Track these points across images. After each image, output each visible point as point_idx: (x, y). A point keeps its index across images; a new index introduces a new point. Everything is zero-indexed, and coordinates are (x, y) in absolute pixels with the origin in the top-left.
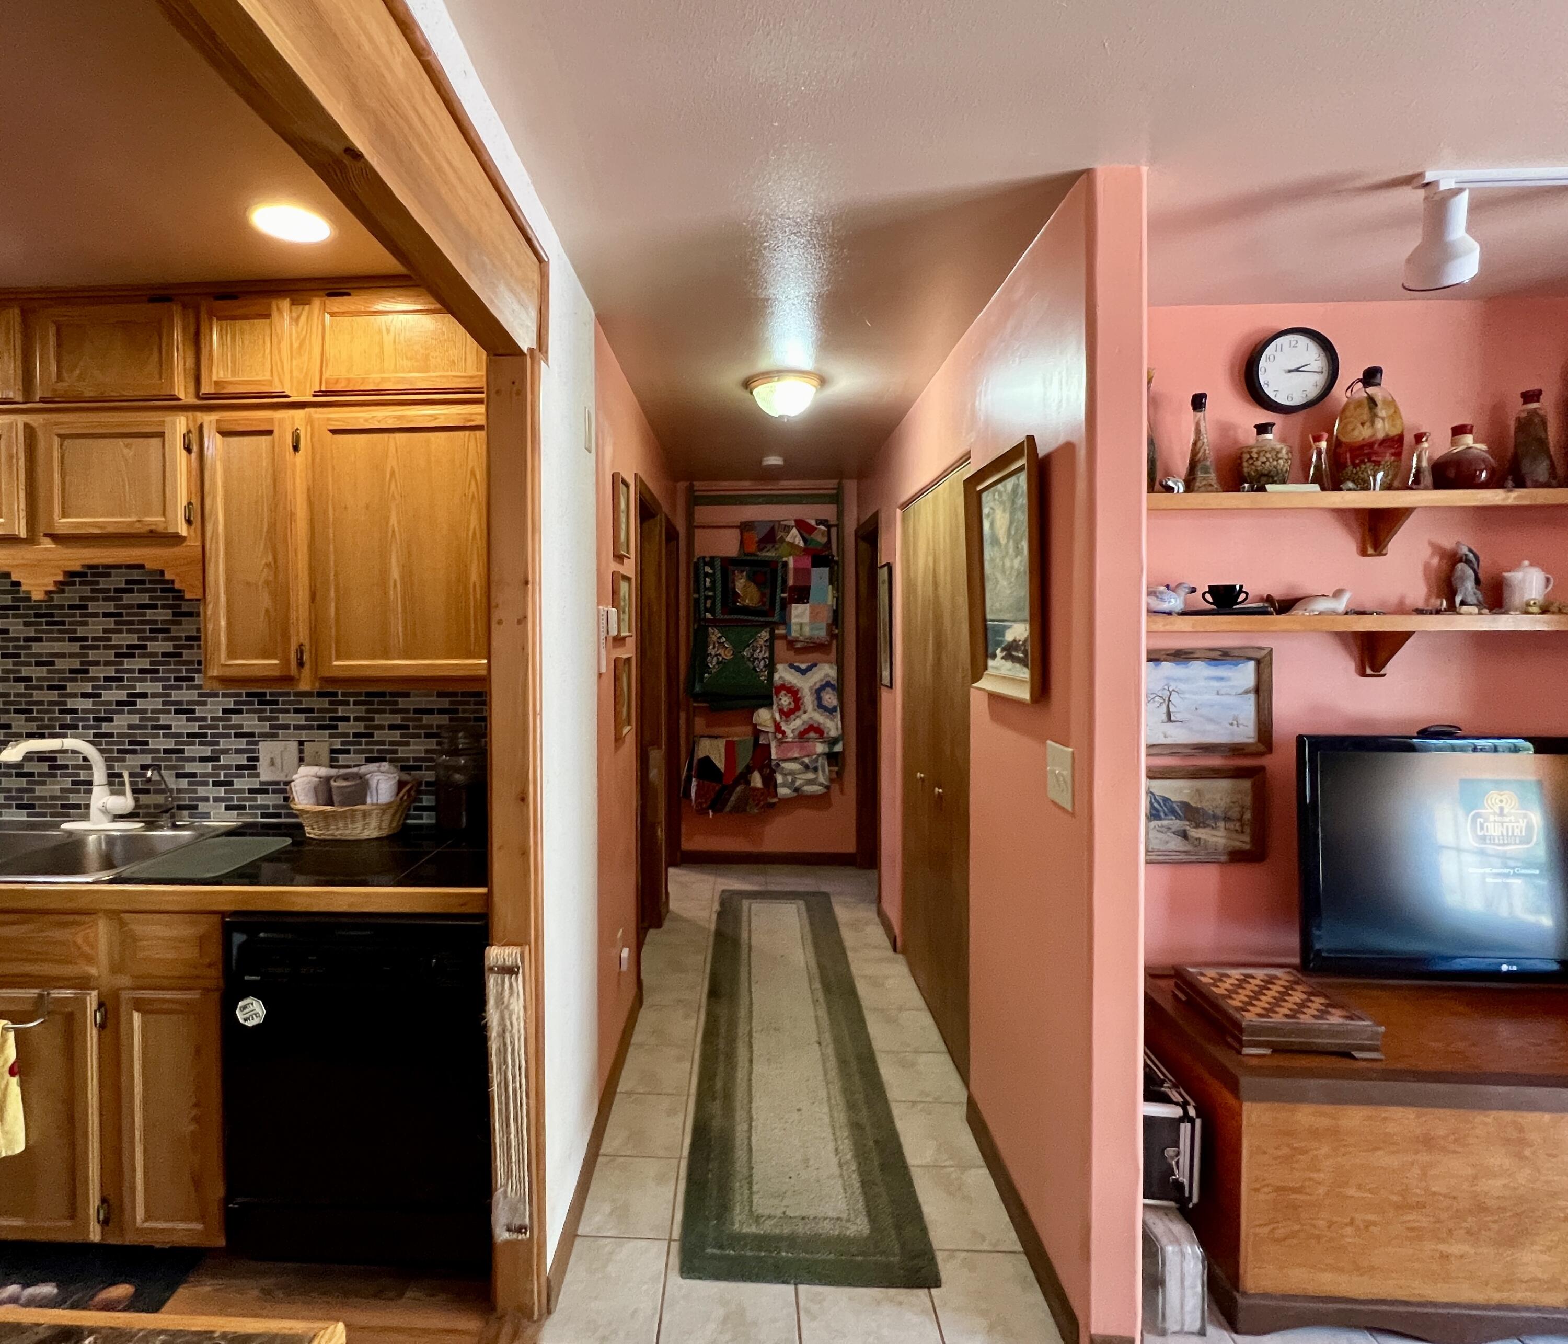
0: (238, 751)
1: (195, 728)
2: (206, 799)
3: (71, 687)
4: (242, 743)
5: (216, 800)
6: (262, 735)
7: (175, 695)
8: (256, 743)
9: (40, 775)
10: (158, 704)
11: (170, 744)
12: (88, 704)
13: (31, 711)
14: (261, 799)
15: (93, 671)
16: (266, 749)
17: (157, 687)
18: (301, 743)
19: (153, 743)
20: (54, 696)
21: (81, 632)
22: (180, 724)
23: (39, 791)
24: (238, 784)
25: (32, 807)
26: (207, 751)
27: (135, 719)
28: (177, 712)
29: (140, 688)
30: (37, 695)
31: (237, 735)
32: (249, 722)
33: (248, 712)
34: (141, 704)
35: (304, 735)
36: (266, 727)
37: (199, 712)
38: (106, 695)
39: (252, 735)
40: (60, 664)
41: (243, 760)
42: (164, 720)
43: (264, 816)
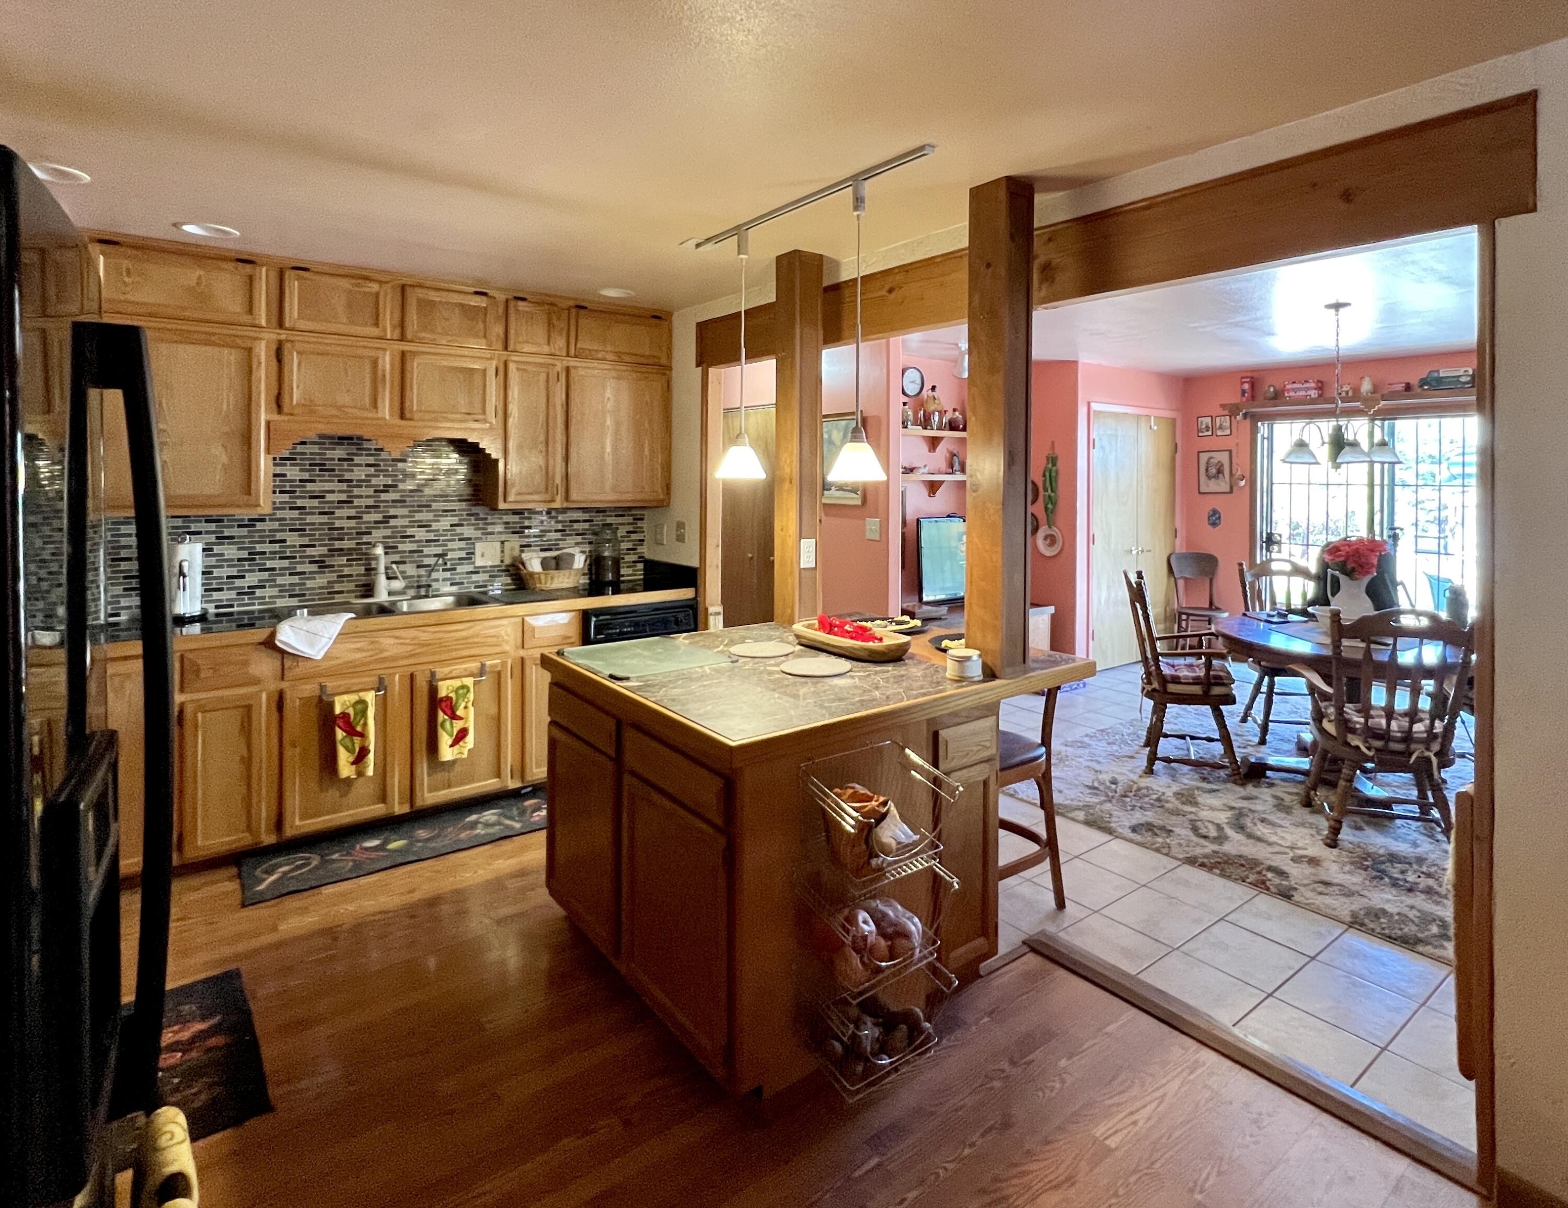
0: (461, 549)
1: (431, 536)
2: (437, 580)
3: (338, 513)
4: (462, 544)
5: (444, 580)
6: (477, 539)
7: (418, 517)
8: (474, 544)
9: (311, 573)
10: (405, 522)
11: (414, 547)
12: (352, 523)
13: (304, 530)
14: (475, 577)
15: (356, 502)
16: (479, 547)
17: (405, 511)
18: (503, 542)
19: (401, 547)
20: (325, 519)
21: (347, 476)
22: (421, 534)
23: (309, 584)
24: (460, 569)
25: (304, 595)
26: (439, 550)
27: (388, 532)
28: (419, 527)
29: (392, 512)
30: (310, 518)
31: (460, 540)
32: (468, 531)
33: (468, 525)
34: (393, 522)
35: (503, 537)
36: (478, 534)
37: (435, 526)
38: (366, 517)
39: (470, 539)
40: (330, 497)
41: (463, 554)
42: (409, 532)
43: (476, 587)
